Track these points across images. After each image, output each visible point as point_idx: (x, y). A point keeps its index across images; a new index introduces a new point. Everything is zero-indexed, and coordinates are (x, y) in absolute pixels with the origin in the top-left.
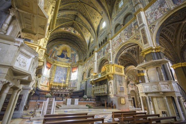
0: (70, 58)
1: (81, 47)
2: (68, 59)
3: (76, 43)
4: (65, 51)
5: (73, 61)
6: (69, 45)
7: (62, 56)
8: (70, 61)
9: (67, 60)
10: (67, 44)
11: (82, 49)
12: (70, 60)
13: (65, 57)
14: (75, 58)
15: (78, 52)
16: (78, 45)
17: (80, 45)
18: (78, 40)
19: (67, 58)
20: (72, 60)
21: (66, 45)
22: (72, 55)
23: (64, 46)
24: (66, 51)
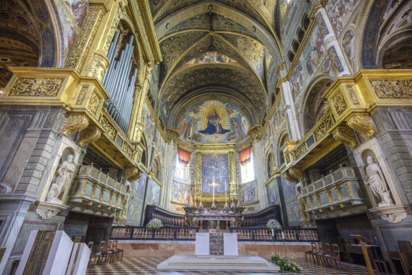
0: (229, 131)
1: (248, 95)
2: (226, 134)
3: (232, 88)
4: (214, 116)
5: (237, 135)
6: (220, 100)
7: (211, 130)
8: (232, 136)
9: (223, 137)
10: (213, 98)
11: (251, 98)
12: (230, 135)
13: (218, 130)
14: (241, 128)
15: (243, 109)
16: (240, 92)
17: (244, 91)
18: (236, 78)
19: (223, 132)
20: (234, 133)
21: (212, 102)
22: (232, 120)
23: (208, 106)
24: (216, 116)
